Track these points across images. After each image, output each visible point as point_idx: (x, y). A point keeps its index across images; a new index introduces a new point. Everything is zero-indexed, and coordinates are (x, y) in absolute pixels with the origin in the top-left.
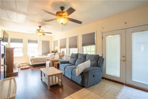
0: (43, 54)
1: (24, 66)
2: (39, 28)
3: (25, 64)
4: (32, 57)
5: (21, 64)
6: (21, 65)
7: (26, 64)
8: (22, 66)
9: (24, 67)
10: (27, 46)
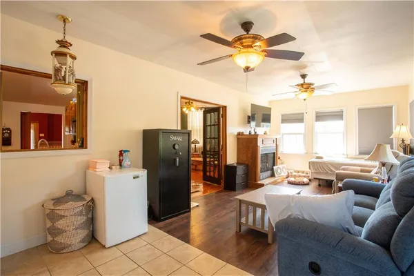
0: (360, 153)
1: (300, 176)
2: (301, 81)
3: (303, 173)
4: (318, 158)
5: (295, 172)
6: (294, 174)
7: (304, 175)
8: (295, 177)
9: (298, 180)
10: (313, 128)
